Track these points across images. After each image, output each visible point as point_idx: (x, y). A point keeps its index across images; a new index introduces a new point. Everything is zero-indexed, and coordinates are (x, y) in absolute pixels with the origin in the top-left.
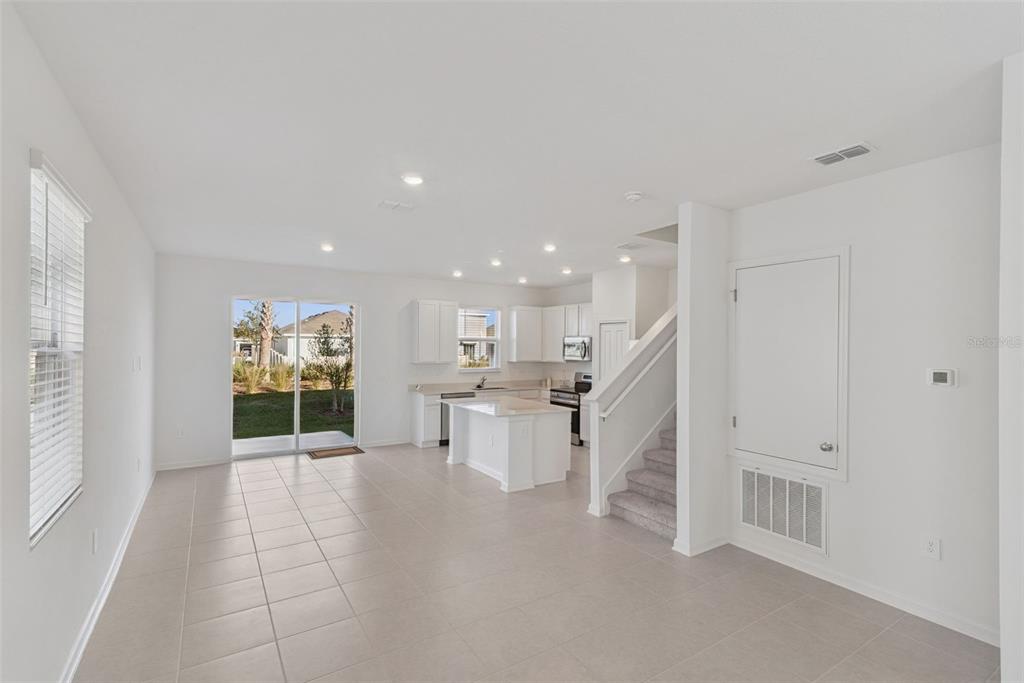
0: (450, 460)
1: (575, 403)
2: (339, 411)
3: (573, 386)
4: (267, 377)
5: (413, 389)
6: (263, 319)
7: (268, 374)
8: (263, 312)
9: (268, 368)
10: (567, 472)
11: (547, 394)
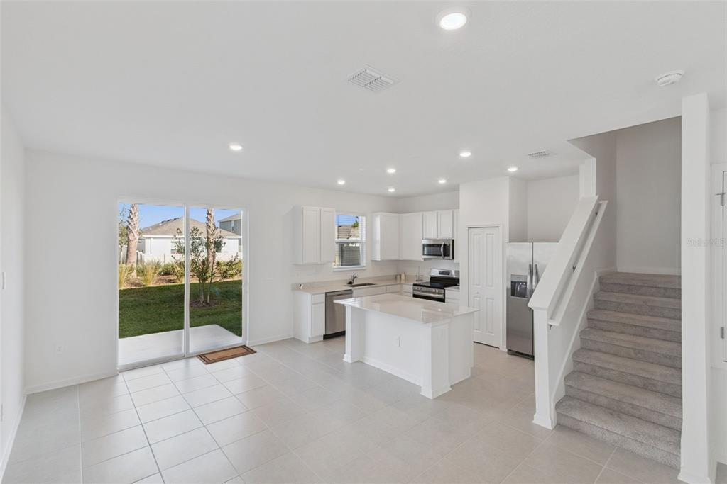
0: (347, 358)
1: (441, 296)
2: (207, 304)
3: (429, 280)
4: (134, 274)
5: (298, 287)
6: (130, 223)
7: (135, 271)
8: (130, 217)
9: (135, 266)
10: (471, 368)
11: (410, 288)
